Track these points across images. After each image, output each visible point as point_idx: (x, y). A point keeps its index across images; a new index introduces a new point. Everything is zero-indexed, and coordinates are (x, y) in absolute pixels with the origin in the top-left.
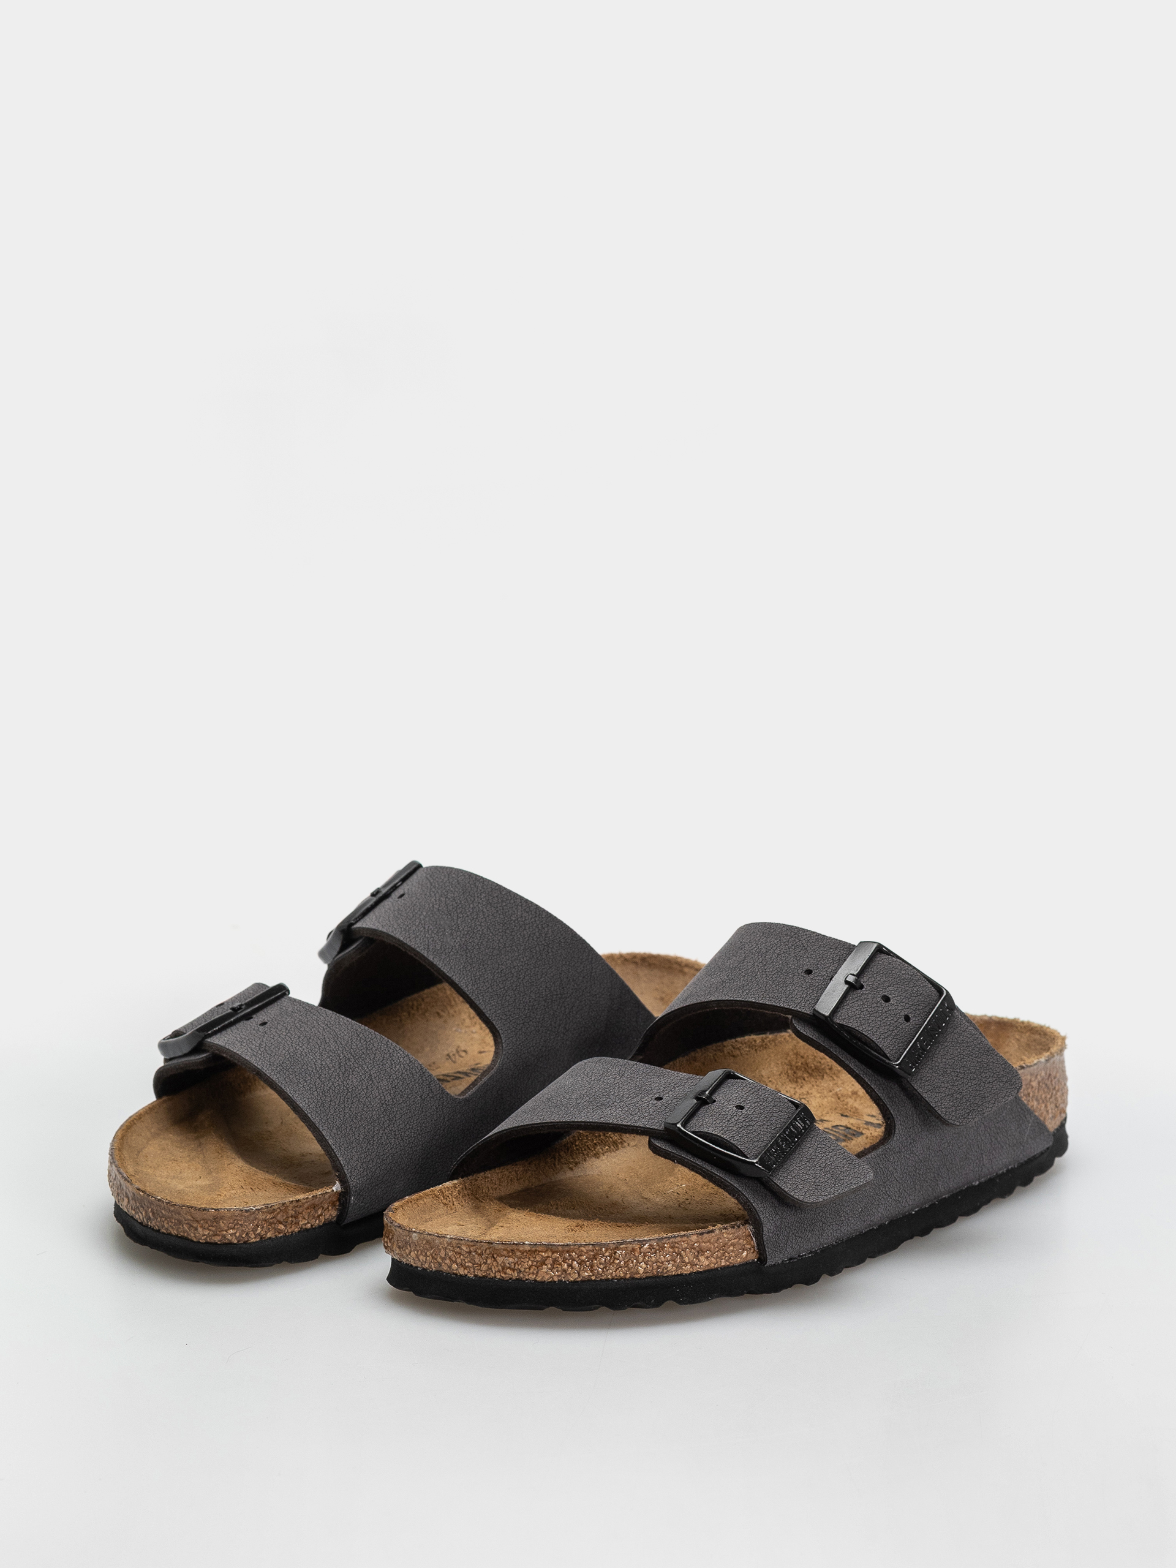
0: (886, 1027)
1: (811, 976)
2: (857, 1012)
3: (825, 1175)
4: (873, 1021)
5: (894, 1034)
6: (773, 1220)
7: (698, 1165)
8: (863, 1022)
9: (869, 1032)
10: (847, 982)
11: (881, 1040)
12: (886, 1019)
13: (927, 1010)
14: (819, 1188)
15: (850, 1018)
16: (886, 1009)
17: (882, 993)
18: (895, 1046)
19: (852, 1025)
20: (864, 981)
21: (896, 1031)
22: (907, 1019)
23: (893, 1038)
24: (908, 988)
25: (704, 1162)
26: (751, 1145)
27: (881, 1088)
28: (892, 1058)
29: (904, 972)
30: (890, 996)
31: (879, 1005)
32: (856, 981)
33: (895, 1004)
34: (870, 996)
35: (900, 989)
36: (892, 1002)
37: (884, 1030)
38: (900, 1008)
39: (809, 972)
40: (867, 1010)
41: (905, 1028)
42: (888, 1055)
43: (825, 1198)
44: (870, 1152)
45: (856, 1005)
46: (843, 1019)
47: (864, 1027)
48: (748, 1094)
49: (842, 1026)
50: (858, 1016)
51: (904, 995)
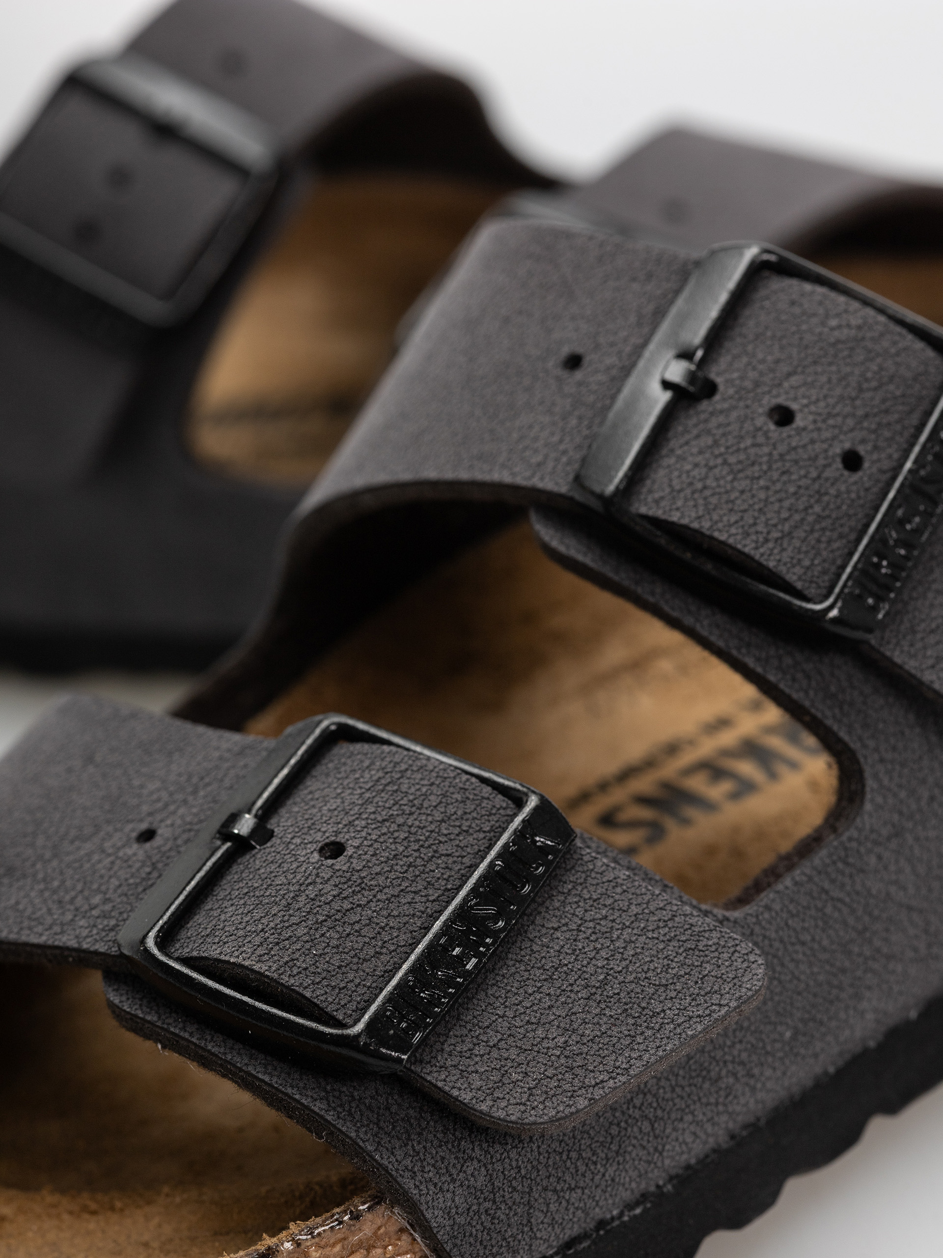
0: (786, 504)
1: (579, 375)
2: (695, 472)
3: (601, 1014)
4: (742, 492)
5: (811, 519)
6: (453, 1181)
7: (213, 1054)
8: (714, 500)
9: (733, 530)
10: (667, 385)
11: (771, 545)
12: (785, 478)
13: (915, 419)
14: (579, 1061)
15: (675, 493)
16: (782, 448)
17: (769, 402)
18: (818, 554)
19: (683, 516)
20: (717, 373)
21: (817, 509)
22: (852, 461)
23: (812, 531)
24: (848, 369)
25: (230, 1042)
26: (351, 976)
27: (799, 676)
28: (812, 592)
29: (833, 323)
30: (794, 406)
31: (760, 439)
32: (692, 377)
33: (811, 427)
34: (734, 415)
35: (823, 379)
36: (799, 422)
37: (778, 512)
38: (827, 434)
39: (574, 362)
40: (725, 462)
41: (848, 492)
42: (799, 585)
43: (598, 1093)
44: (790, 868)
45: (695, 450)
46: (657, 502)
47: (715, 517)
48: (367, 795)
49: (655, 522)
50: (699, 485)
51: (838, 391)
